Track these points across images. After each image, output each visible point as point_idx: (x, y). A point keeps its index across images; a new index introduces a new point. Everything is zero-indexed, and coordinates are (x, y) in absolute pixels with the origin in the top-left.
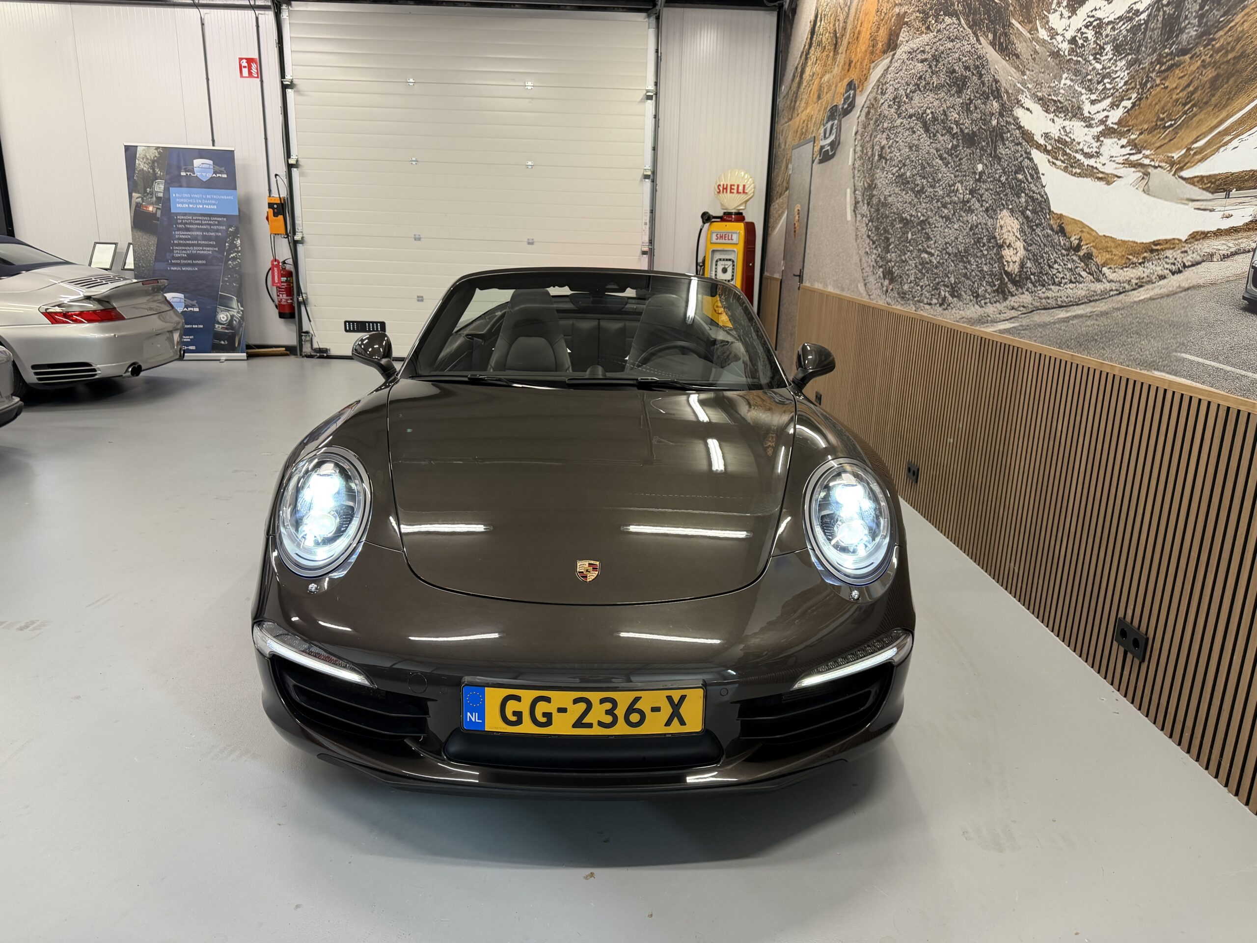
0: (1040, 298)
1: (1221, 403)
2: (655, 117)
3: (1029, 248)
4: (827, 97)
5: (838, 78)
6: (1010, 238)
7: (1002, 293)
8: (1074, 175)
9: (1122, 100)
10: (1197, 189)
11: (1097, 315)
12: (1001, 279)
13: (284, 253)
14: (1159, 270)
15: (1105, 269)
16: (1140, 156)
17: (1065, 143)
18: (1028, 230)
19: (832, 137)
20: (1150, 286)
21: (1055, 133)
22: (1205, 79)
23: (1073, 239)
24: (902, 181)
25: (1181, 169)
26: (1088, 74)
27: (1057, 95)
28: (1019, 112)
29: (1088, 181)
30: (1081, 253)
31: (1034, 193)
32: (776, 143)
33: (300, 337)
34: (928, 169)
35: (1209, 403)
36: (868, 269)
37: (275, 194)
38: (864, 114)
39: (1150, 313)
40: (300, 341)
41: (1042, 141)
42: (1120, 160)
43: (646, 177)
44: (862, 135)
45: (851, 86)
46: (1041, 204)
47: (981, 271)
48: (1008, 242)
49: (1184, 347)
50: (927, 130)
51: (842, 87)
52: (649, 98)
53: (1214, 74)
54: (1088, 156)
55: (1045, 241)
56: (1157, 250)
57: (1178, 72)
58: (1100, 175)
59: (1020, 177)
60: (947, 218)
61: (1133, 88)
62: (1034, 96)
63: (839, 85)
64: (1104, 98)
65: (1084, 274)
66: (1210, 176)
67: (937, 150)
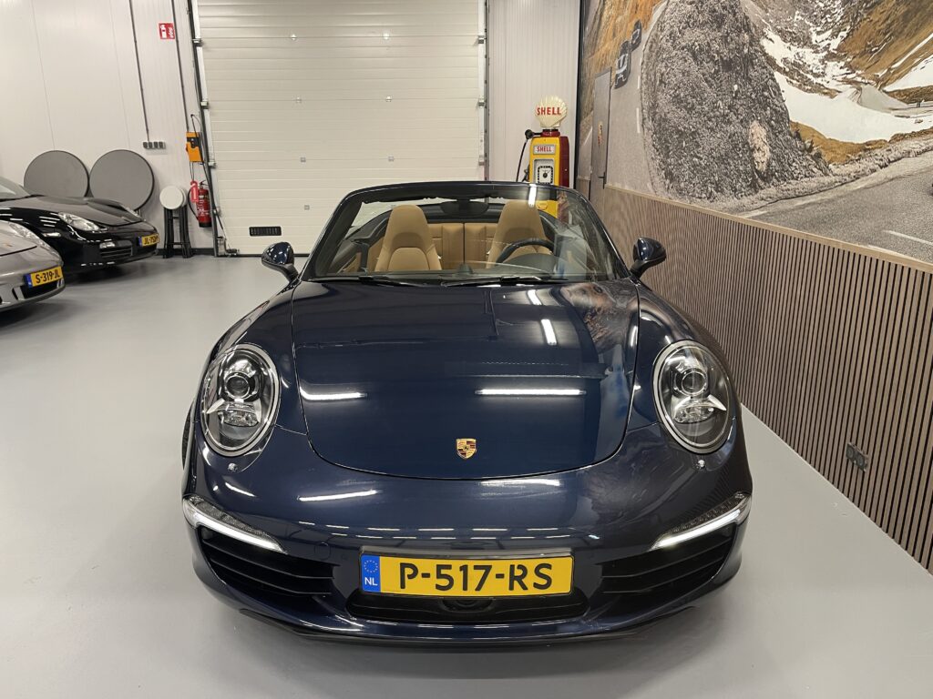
0: (783, 190)
1: (918, 269)
2: (486, 57)
3: (774, 151)
4: (620, 35)
5: (628, 19)
6: (759, 143)
7: (754, 187)
8: (806, 91)
9: (840, 31)
10: (895, 100)
11: (826, 202)
12: (753, 176)
13: (201, 176)
14: (871, 165)
15: (831, 166)
16: (854, 75)
17: (799, 66)
18: (772, 137)
19: (625, 67)
20: (864, 178)
21: (791, 58)
22: (899, 14)
23: (806, 142)
24: (677, 100)
25: (884, 85)
26: (814, 11)
27: (791, 28)
28: (764, 42)
29: (816, 95)
30: (813, 153)
31: (777, 106)
32: (583, 73)
33: (216, 241)
34: (697, 90)
35: (910, 269)
36: (654, 171)
37: (192, 130)
38: (648, 47)
39: (865, 199)
40: (216, 244)
41: (782, 65)
42: (840, 78)
43: (480, 104)
44: (647, 65)
45: (637, 25)
46: (782, 115)
47: (739, 170)
48: (757, 146)
49: (891, 225)
50: (695, 59)
51: (631, 27)
52: (481, 42)
53: (906, 9)
54: (817, 76)
55: (785, 145)
56: (869, 149)
57: (879, 8)
58: (826, 91)
59: (766, 94)
60: (712, 129)
61: (847, 22)
62: (775, 29)
63: (629, 25)
64: (827, 30)
65: (815, 170)
66: (905, 90)
67: (704, 75)
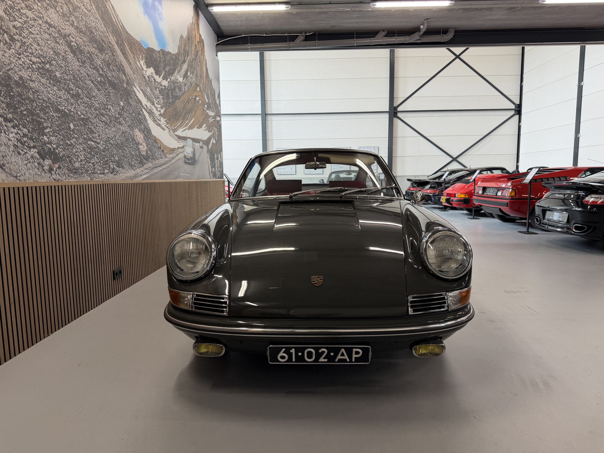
0: (154, 164)
3: (148, 146)
6: (141, 141)
7: (142, 163)
8: (156, 124)
10: (177, 137)
12: (140, 157)
14: (175, 155)
15: (166, 155)
16: (168, 125)
18: (146, 140)
23: (159, 145)
25: (174, 132)
26: (154, 93)
27: (147, 93)
30: (161, 150)
31: (146, 125)
34: (81, 83)
42: (165, 125)
46: (149, 131)
54: (159, 120)
55: (152, 144)
56: (174, 150)
58: (162, 127)
60: (106, 123)
62: (139, 87)
